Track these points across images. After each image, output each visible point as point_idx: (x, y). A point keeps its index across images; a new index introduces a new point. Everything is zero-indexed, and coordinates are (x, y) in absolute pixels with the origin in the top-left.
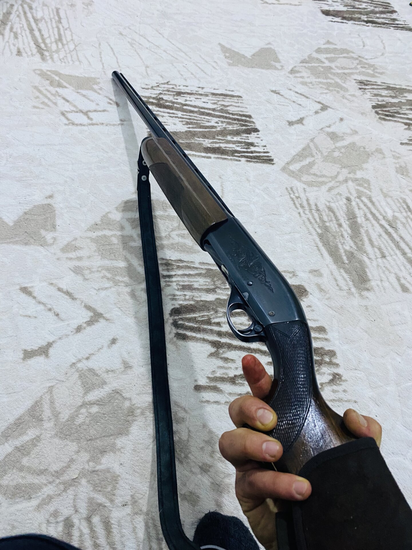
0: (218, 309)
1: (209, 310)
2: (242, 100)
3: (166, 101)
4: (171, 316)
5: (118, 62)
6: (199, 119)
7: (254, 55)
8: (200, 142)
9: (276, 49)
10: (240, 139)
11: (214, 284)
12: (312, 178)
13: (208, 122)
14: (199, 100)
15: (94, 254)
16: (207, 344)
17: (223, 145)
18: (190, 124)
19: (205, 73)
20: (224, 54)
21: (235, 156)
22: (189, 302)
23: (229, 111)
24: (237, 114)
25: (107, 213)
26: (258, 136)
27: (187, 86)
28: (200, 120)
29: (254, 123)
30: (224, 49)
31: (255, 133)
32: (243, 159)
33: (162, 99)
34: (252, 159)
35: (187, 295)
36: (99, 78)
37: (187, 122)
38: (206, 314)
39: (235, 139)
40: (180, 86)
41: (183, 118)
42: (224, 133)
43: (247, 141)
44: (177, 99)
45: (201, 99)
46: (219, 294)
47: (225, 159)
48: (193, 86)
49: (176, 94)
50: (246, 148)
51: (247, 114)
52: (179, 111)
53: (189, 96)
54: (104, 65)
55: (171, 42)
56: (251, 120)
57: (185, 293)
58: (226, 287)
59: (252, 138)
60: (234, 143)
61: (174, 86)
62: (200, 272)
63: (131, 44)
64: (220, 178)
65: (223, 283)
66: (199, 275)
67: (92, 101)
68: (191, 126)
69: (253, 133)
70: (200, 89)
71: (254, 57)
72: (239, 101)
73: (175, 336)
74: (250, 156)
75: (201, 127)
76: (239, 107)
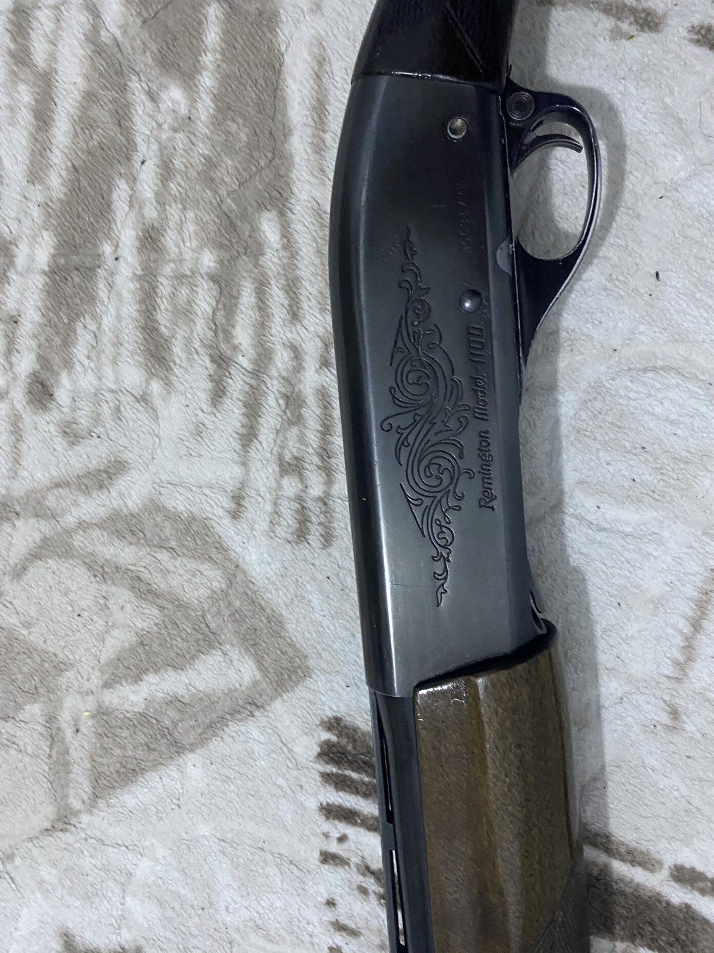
12: (165, 572)
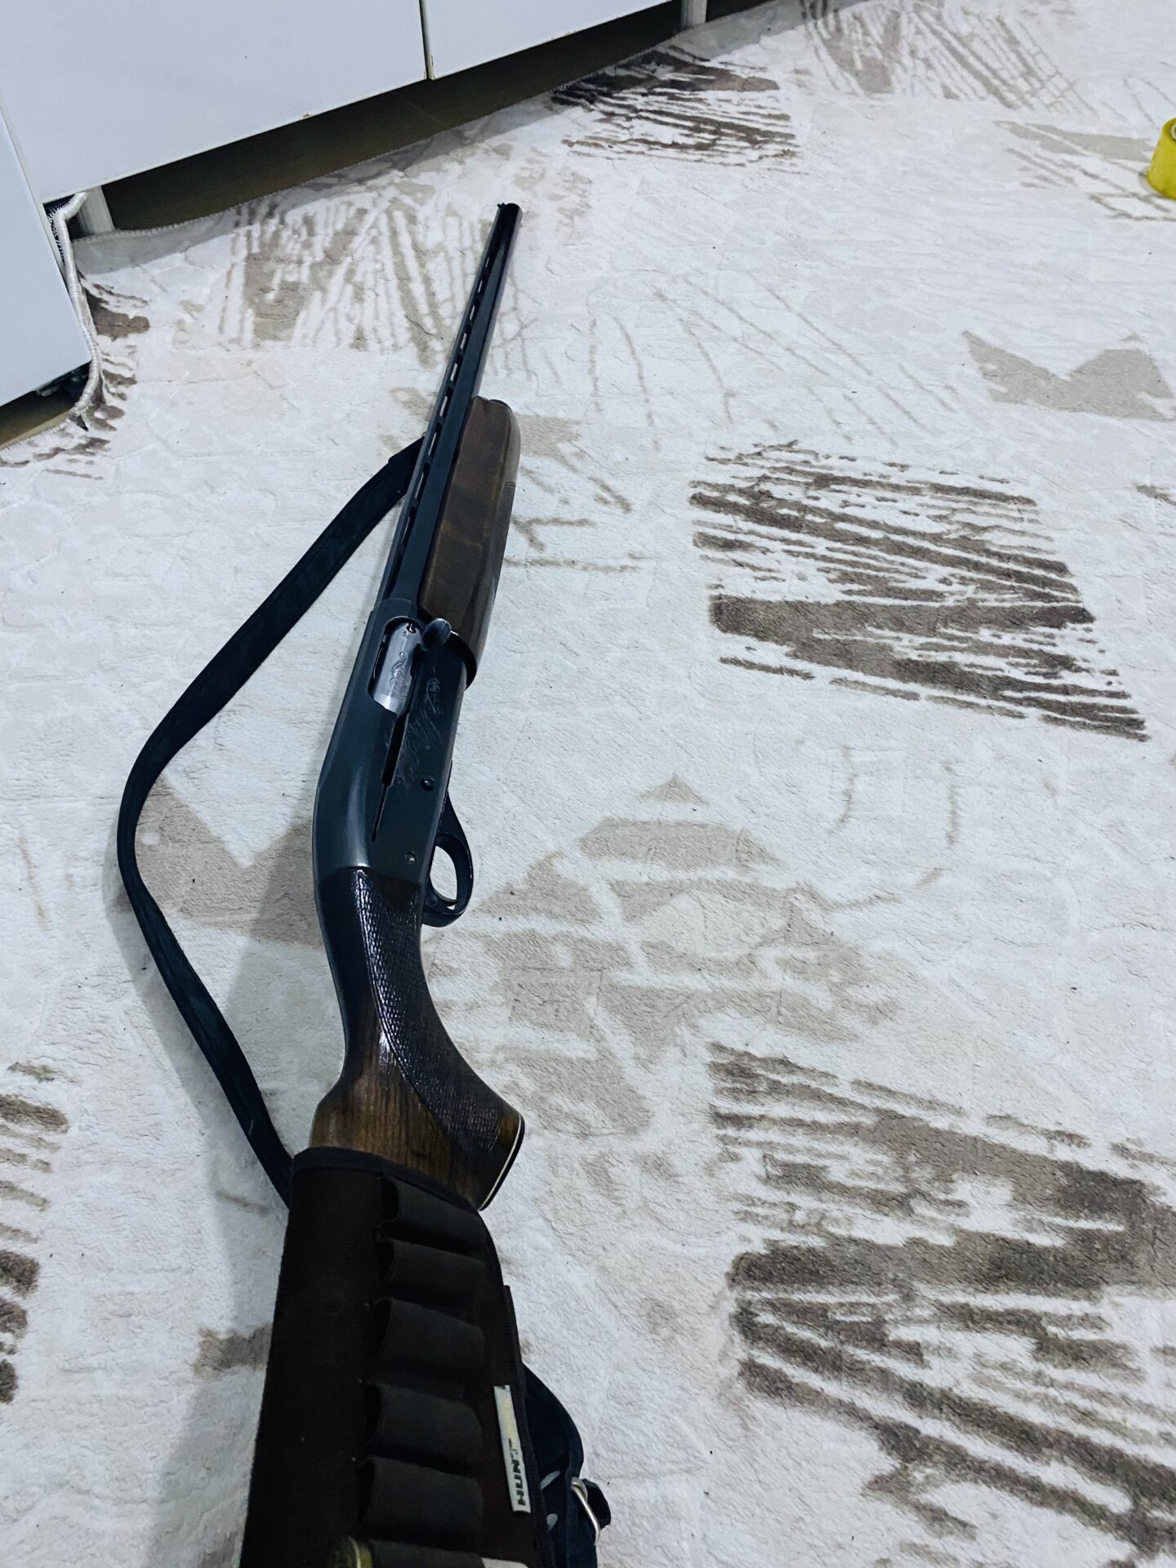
0: (916, 1284)
1: (879, 1284)
2: (1036, 512)
3: (782, 502)
4: (731, 1287)
5: (641, 377)
6: (886, 565)
7: (1079, 371)
8: (882, 641)
9: (1155, 355)
10: (1026, 640)
11: (906, 1179)
13: (917, 577)
14: (890, 503)
15: (488, 998)
16: (863, 1434)
17: (961, 659)
18: (852, 581)
19: (915, 421)
20: (979, 365)
21: (1005, 699)
22: (803, 1238)
23: (988, 546)
24: (1015, 559)
25: (550, 857)
26: (1089, 636)
27: (853, 460)
28: (888, 570)
29: (1074, 590)
30: (980, 350)
31: (1079, 626)
32: (1033, 713)
33: (768, 495)
34: (1064, 712)
35: (799, 1208)
36: (578, 423)
37: (845, 573)
38: (865, 1299)
39: (1007, 639)
40: (828, 457)
41: (831, 560)
42: (967, 616)
43: (1048, 649)
44: (816, 499)
45: (895, 501)
46: (921, 1222)
47: (969, 705)
48: (873, 459)
49: (816, 481)
50: (1045, 675)
51: (1051, 558)
52: (818, 536)
53: (855, 490)
54: (599, 384)
55: (810, 324)
56: (1066, 580)
57: (794, 1198)
58: (950, 1197)
59: (1067, 641)
60: (1003, 652)
61: (809, 458)
62: (855, 1119)
63: (688, 327)
64: (948, 769)
65: (937, 1178)
66: (854, 1130)
67: (550, 490)
68: (855, 587)
69: (1070, 625)
70: (895, 469)
71: (1078, 376)
72: (1026, 516)
73: (741, 1374)
74: (1059, 702)
75: (890, 592)
76: (1023, 533)
